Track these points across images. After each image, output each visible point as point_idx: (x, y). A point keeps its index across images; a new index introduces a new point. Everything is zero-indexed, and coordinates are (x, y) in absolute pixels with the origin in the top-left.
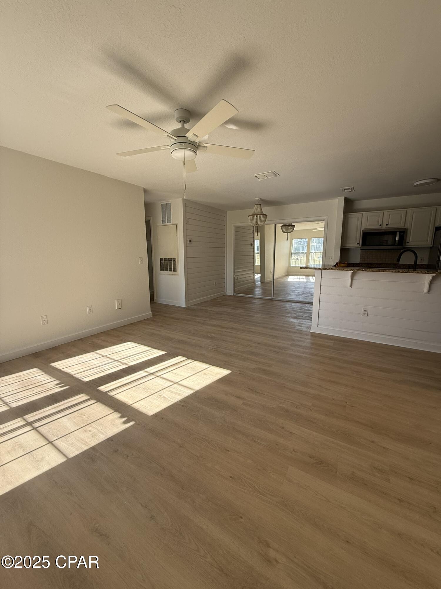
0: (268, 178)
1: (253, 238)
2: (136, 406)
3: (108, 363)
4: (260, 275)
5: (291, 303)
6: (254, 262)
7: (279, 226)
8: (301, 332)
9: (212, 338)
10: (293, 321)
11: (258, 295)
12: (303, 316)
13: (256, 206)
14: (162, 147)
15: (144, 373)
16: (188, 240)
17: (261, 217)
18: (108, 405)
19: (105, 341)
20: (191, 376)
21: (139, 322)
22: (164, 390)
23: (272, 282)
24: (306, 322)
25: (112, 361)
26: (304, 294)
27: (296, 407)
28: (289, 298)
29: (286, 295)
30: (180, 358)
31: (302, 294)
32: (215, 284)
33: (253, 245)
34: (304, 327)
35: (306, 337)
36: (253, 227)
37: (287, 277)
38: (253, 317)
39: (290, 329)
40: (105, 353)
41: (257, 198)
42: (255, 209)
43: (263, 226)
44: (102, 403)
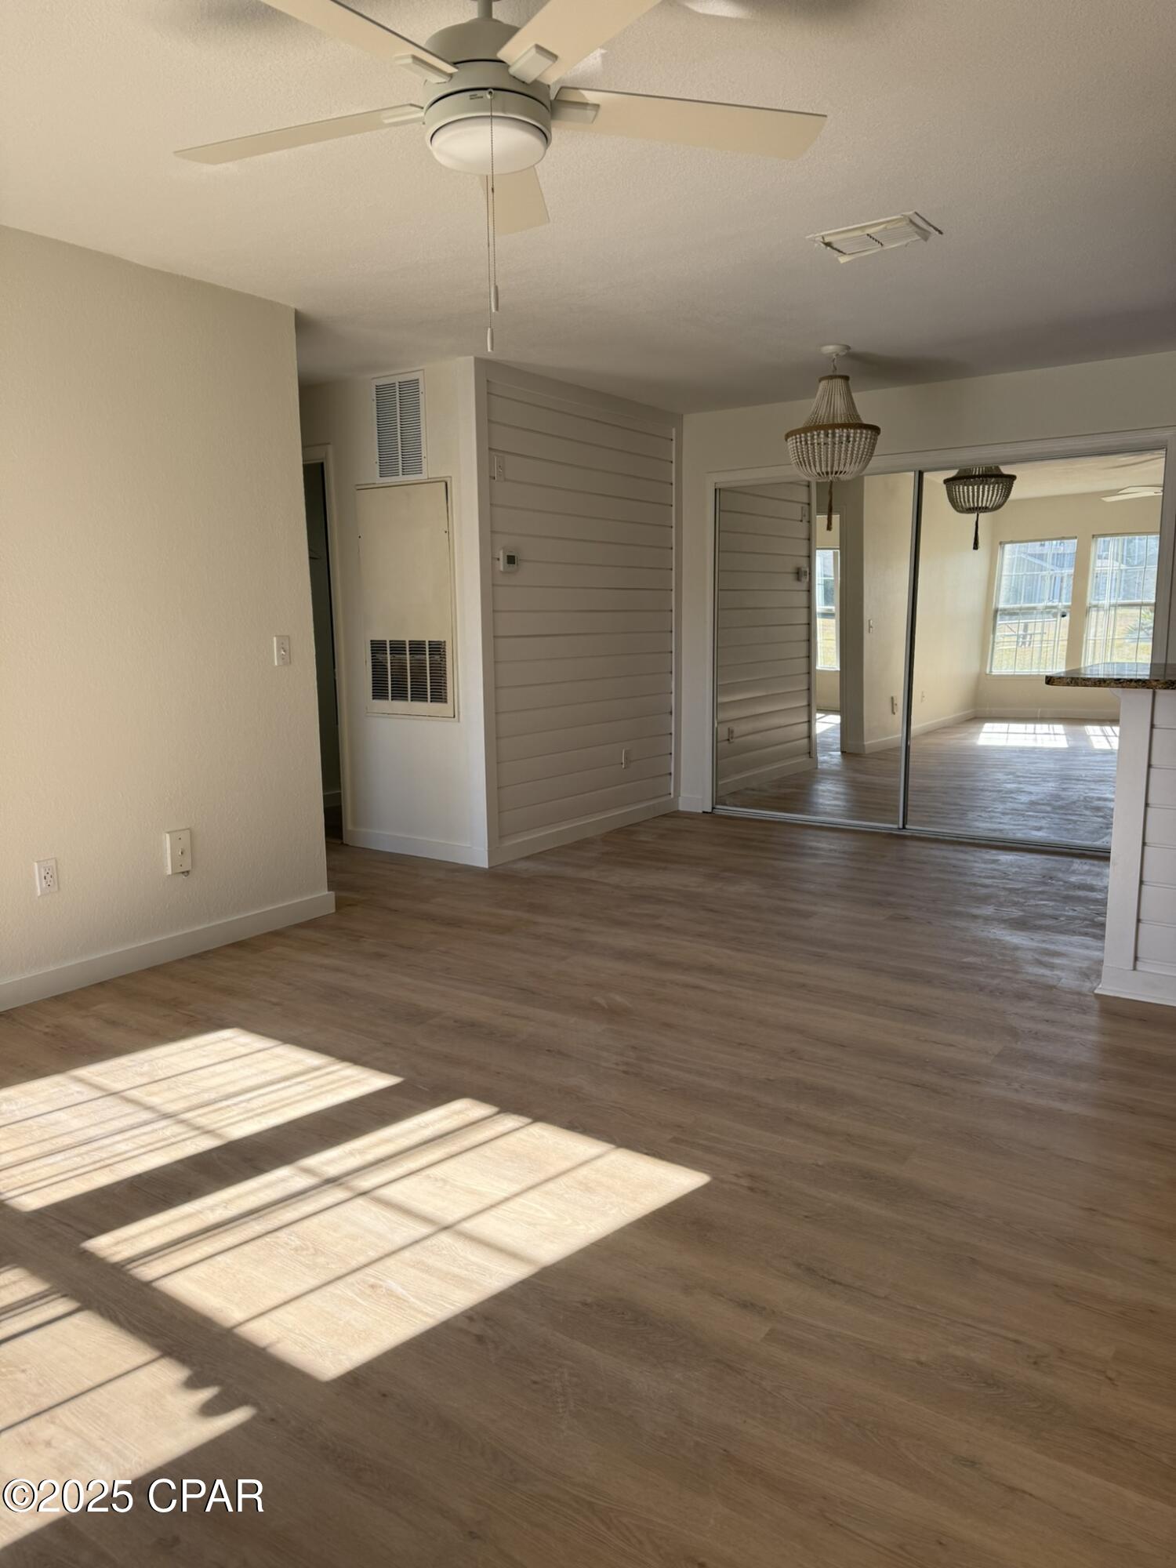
0: (885, 248)
1: (805, 542)
2: (264, 1332)
3: (133, 1127)
4: (836, 719)
5: (994, 852)
6: (810, 656)
7: (935, 481)
8: (1048, 994)
9: (613, 1013)
10: (1008, 938)
11: (833, 815)
12: (1055, 918)
13: (824, 383)
14: (390, 113)
15: (297, 1179)
16: (501, 555)
17: (848, 437)
18: (130, 1322)
19: (113, 1023)
20: (517, 1195)
21: (277, 934)
22: (390, 1262)
23: (898, 749)
24: (1075, 948)
25: (146, 1116)
26: (1061, 807)
27: (1035, 1363)
28: (982, 826)
29: (971, 815)
30: (462, 1110)
31: (1049, 809)
32: (626, 758)
33: (804, 574)
34: (1062, 968)
35: (1076, 1018)
36: (806, 488)
37: (973, 728)
38: (807, 915)
39: (993, 977)
40: (114, 1081)
41: (830, 349)
42: (824, 400)
43: (858, 482)
44: (102, 1315)
